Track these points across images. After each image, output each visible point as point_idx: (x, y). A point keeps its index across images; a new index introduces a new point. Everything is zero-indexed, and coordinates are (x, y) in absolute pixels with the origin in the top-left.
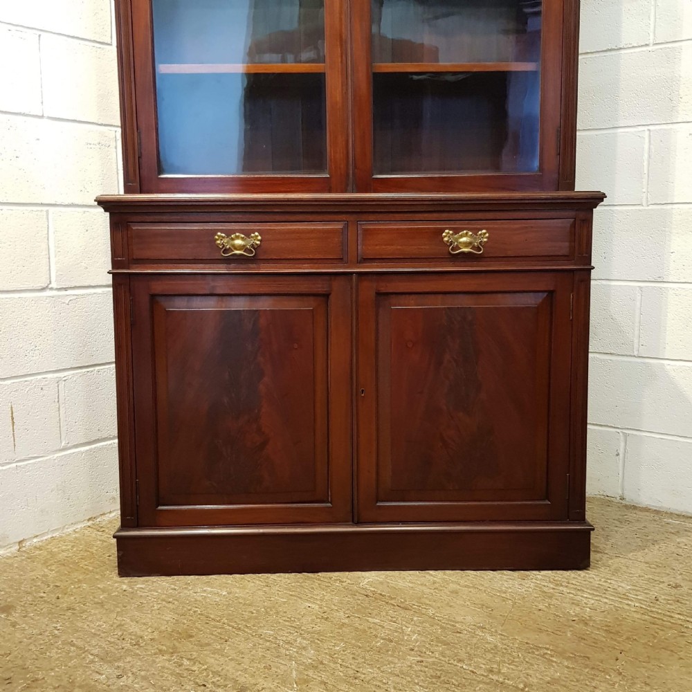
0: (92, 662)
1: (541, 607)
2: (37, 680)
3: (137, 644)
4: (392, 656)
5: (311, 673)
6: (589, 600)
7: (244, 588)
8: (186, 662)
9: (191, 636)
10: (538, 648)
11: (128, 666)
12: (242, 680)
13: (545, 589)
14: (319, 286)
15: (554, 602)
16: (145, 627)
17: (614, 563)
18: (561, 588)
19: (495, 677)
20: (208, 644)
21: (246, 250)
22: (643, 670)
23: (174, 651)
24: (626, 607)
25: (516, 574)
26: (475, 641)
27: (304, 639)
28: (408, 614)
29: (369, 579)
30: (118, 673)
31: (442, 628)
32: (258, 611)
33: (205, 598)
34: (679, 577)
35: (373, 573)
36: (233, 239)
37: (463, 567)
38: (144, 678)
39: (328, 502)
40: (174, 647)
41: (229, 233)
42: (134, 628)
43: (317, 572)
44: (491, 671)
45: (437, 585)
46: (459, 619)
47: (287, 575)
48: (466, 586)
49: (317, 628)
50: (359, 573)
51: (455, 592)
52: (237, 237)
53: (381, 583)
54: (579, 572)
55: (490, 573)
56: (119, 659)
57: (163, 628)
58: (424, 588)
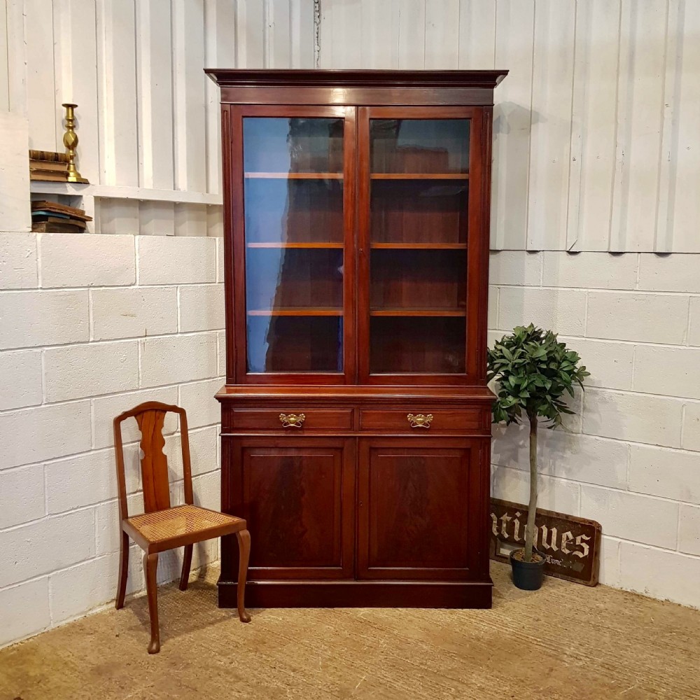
0: (215, 655)
1: (457, 630)
2: (188, 664)
3: (237, 646)
4: (372, 655)
5: (329, 663)
6: (484, 627)
7: (292, 616)
8: (264, 656)
9: (265, 643)
10: (449, 653)
11: (234, 658)
12: (294, 666)
13: (462, 620)
14: (337, 444)
15: (465, 627)
16: (239, 638)
17: (508, 605)
18: (472, 620)
19: (423, 667)
20: (274, 647)
21: (297, 424)
22: (500, 665)
23: (256, 650)
24: (505, 631)
25: (448, 611)
26: (417, 648)
27: (325, 645)
28: (382, 633)
29: (363, 612)
30: (230, 661)
31: (400, 640)
32: (300, 630)
33: (270, 621)
34: (542, 614)
35: (366, 609)
36: (289, 418)
37: (418, 606)
38: (243, 664)
39: (340, 566)
40: (257, 649)
41: (287, 414)
42: (233, 638)
43: (333, 607)
44: (422, 664)
45: (401, 617)
46: (411, 636)
47: (316, 609)
48: (418, 617)
49: (332, 640)
50: (358, 609)
51: (411, 621)
52: (292, 417)
53: (370, 615)
54: (485, 610)
55: (433, 610)
56: (229, 654)
57: (249, 638)
58: (394, 618)
